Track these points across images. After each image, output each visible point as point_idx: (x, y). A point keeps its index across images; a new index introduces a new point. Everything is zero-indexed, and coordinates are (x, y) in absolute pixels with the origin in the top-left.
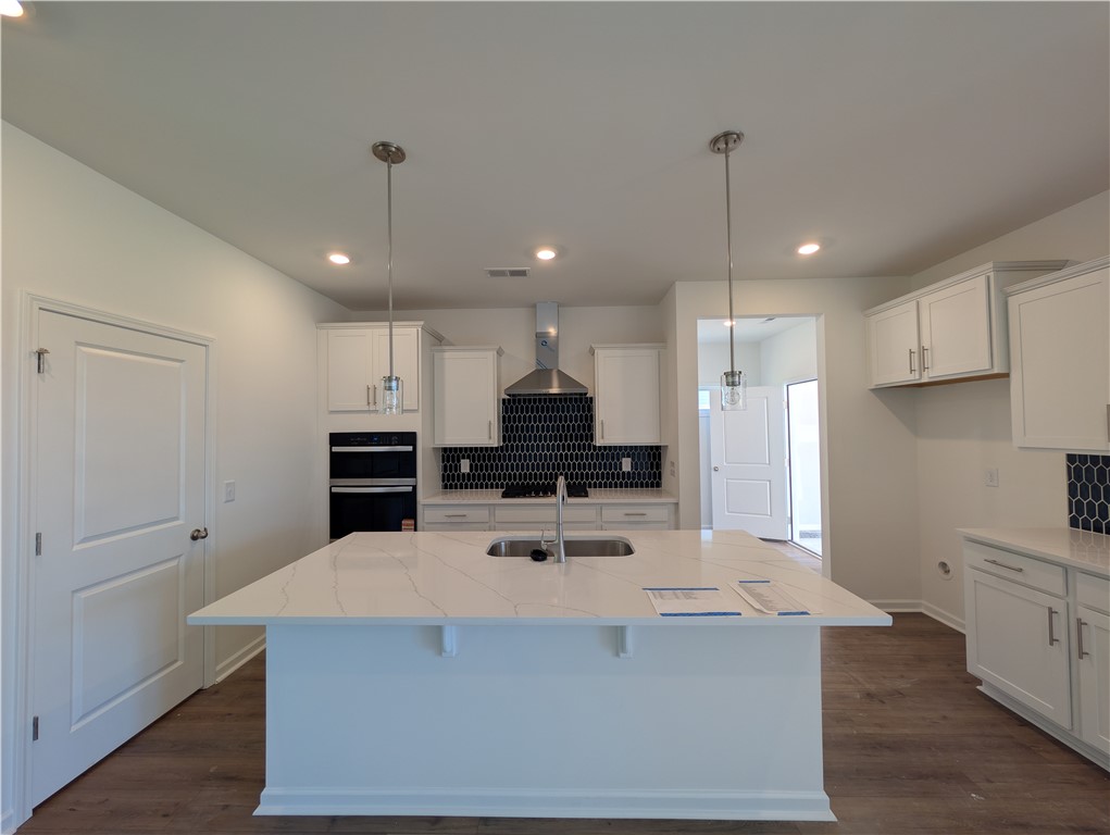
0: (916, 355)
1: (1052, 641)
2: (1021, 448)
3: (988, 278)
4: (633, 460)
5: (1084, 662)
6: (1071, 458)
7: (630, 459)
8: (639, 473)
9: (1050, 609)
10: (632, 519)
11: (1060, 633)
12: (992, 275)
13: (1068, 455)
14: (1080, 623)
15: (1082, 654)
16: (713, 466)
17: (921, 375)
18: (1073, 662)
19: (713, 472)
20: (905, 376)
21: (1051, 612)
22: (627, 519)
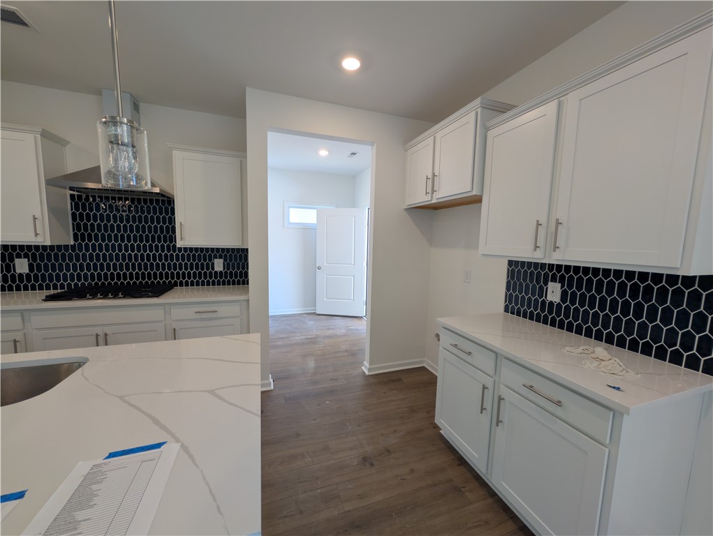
0: (430, 180)
1: (482, 409)
2: (483, 255)
3: (477, 113)
4: (225, 260)
5: (499, 429)
6: (510, 263)
7: (222, 261)
8: (231, 273)
9: (484, 386)
10: (204, 316)
11: (488, 405)
12: (479, 110)
13: (509, 261)
14: (500, 399)
15: (498, 422)
16: (317, 266)
17: (432, 197)
18: (493, 429)
19: (317, 270)
20: (422, 198)
21: (484, 388)
22: (198, 316)
